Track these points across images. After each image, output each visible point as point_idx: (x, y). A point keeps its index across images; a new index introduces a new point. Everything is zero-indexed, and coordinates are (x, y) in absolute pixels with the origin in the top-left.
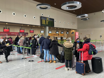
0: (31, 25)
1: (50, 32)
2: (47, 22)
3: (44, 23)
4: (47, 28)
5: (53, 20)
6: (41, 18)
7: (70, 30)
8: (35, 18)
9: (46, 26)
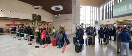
1: (38, 24)
2: (37, 17)
3: (35, 18)
4: (37, 21)
5: (40, 16)
6: (33, 15)
7: (49, 23)
8: (29, 15)
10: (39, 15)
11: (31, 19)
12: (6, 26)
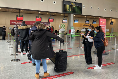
0: (51, 12)
1: (76, 22)
3: (67, 9)
4: (72, 16)
8: (55, 2)
9: (70, 14)
10: (77, 3)
11: (60, 10)
12: (11, 24)
